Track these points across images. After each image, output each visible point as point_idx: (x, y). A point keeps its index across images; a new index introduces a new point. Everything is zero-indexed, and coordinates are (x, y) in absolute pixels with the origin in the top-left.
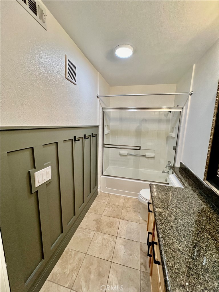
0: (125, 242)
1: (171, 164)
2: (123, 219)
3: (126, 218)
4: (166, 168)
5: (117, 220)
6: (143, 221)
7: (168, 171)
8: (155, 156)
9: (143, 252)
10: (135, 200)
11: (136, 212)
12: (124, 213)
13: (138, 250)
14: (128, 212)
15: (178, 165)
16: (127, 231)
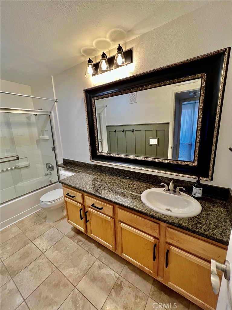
0: (54, 248)
1: (51, 165)
2: (35, 238)
3: (37, 236)
4: (47, 170)
5: (29, 245)
6: (54, 223)
7: (50, 173)
8: (29, 164)
9: (72, 237)
10: (31, 217)
11: (42, 223)
12: (30, 235)
13: (68, 240)
14: (33, 230)
15: (60, 162)
16: (49, 241)
